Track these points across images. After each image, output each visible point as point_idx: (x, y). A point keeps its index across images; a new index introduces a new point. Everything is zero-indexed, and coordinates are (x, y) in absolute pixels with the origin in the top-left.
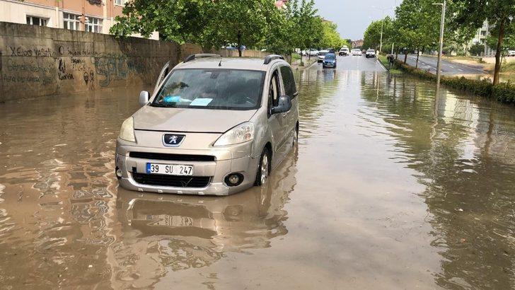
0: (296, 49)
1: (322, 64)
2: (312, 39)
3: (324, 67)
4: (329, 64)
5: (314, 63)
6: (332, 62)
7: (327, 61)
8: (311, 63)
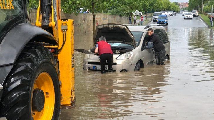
1: (156, 23)
2: (147, 4)
4: (162, 23)
5: (150, 22)
6: (164, 21)
7: (160, 20)
8: (147, 22)
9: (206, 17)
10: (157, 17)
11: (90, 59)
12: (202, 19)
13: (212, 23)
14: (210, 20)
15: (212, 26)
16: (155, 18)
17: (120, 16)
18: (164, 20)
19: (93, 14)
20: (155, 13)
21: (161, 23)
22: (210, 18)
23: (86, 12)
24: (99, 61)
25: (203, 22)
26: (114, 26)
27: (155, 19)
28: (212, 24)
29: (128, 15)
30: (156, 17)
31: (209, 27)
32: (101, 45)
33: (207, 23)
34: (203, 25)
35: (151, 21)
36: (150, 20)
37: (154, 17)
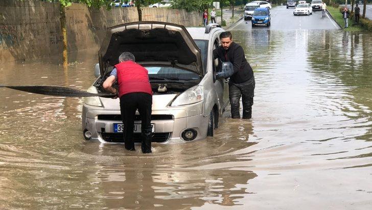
0: (214, 3)
1: (250, 23)
3: (253, 26)
4: (261, 22)
5: (238, 21)
6: (265, 20)
7: (257, 17)
8: (235, 21)
9: (336, 11)
10: (251, 12)
11: (103, 106)
12: (329, 14)
13: (347, 21)
14: (344, 16)
15: (347, 26)
16: (247, 14)
17: (188, 10)
18: (264, 17)
19: (138, 8)
20: (247, 5)
21: (259, 22)
22: (343, 13)
23: (128, 4)
24: (119, 112)
25: (331, 20)
26: (153, 28)
27: (248, 16)
28: (346, 24)
29: (201, 9)
30: (249, 12)
31: (342, 29)
32: (123, 70)
33: (338, 20)
34: (332, 25)
35: (242, 19)
36: (240, 18)
37: (246, 11)
